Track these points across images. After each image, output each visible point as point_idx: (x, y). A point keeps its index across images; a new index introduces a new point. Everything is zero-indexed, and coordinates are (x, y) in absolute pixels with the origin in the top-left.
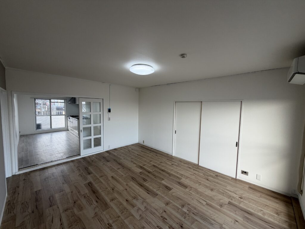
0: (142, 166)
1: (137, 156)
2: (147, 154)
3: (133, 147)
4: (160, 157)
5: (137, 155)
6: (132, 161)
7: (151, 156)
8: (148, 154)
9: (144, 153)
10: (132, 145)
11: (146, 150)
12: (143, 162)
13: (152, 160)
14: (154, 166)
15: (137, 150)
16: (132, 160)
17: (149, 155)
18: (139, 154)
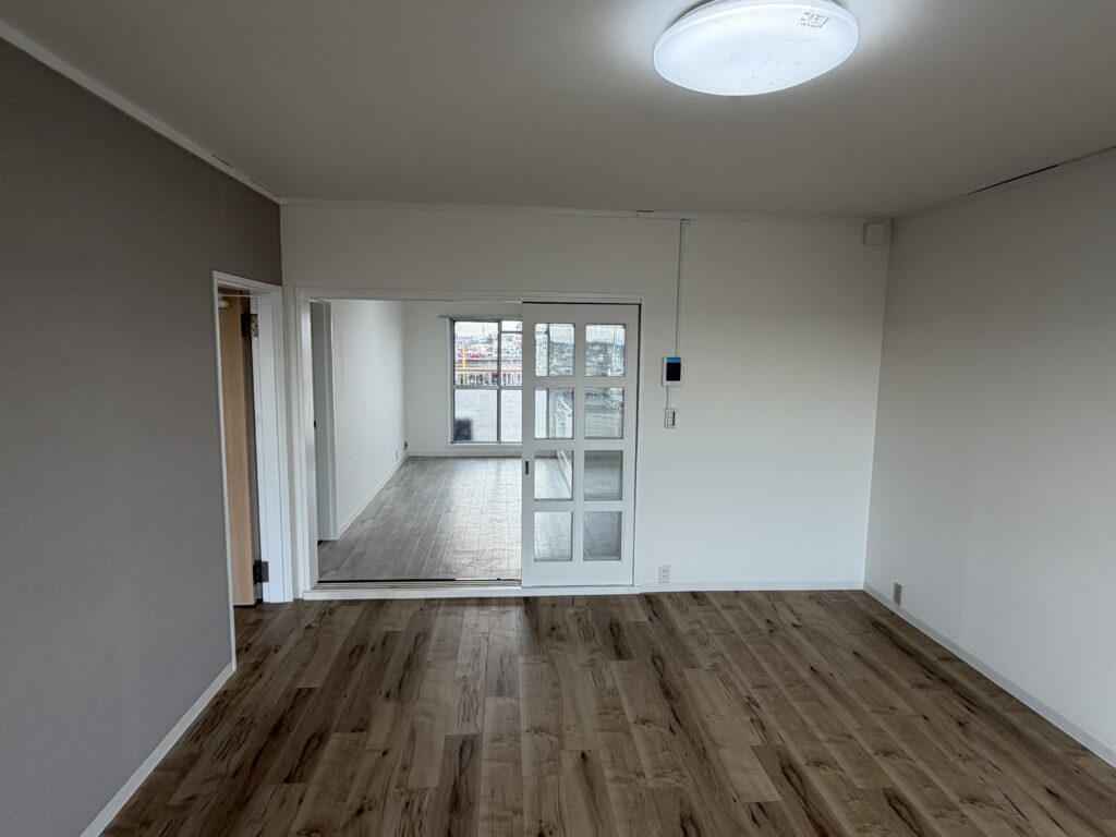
0: (800, 760)
1: (801, 681)
2: (885, 688)
3: (812, 611)
4: (984, 752)
5: (805, 675)
6: (750, 704)
7: (911, 711)
8: (898, 689)
9: (871, 676)
10: (816, 597)
11: (894, 653)
12: (821, 736)
13: (904, 747)
14: (894, 800)
15: (827, 640)
16: (757, 698)
17: (901, 704)
18: (825, 667)
